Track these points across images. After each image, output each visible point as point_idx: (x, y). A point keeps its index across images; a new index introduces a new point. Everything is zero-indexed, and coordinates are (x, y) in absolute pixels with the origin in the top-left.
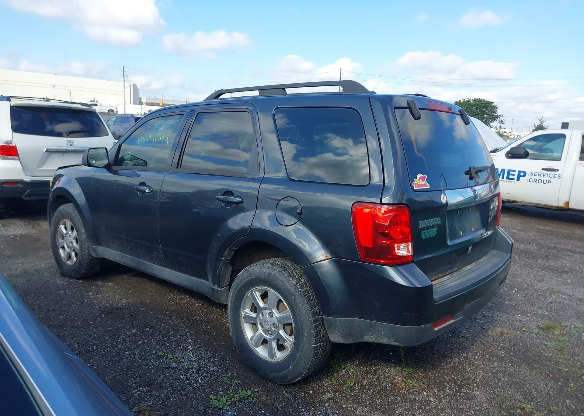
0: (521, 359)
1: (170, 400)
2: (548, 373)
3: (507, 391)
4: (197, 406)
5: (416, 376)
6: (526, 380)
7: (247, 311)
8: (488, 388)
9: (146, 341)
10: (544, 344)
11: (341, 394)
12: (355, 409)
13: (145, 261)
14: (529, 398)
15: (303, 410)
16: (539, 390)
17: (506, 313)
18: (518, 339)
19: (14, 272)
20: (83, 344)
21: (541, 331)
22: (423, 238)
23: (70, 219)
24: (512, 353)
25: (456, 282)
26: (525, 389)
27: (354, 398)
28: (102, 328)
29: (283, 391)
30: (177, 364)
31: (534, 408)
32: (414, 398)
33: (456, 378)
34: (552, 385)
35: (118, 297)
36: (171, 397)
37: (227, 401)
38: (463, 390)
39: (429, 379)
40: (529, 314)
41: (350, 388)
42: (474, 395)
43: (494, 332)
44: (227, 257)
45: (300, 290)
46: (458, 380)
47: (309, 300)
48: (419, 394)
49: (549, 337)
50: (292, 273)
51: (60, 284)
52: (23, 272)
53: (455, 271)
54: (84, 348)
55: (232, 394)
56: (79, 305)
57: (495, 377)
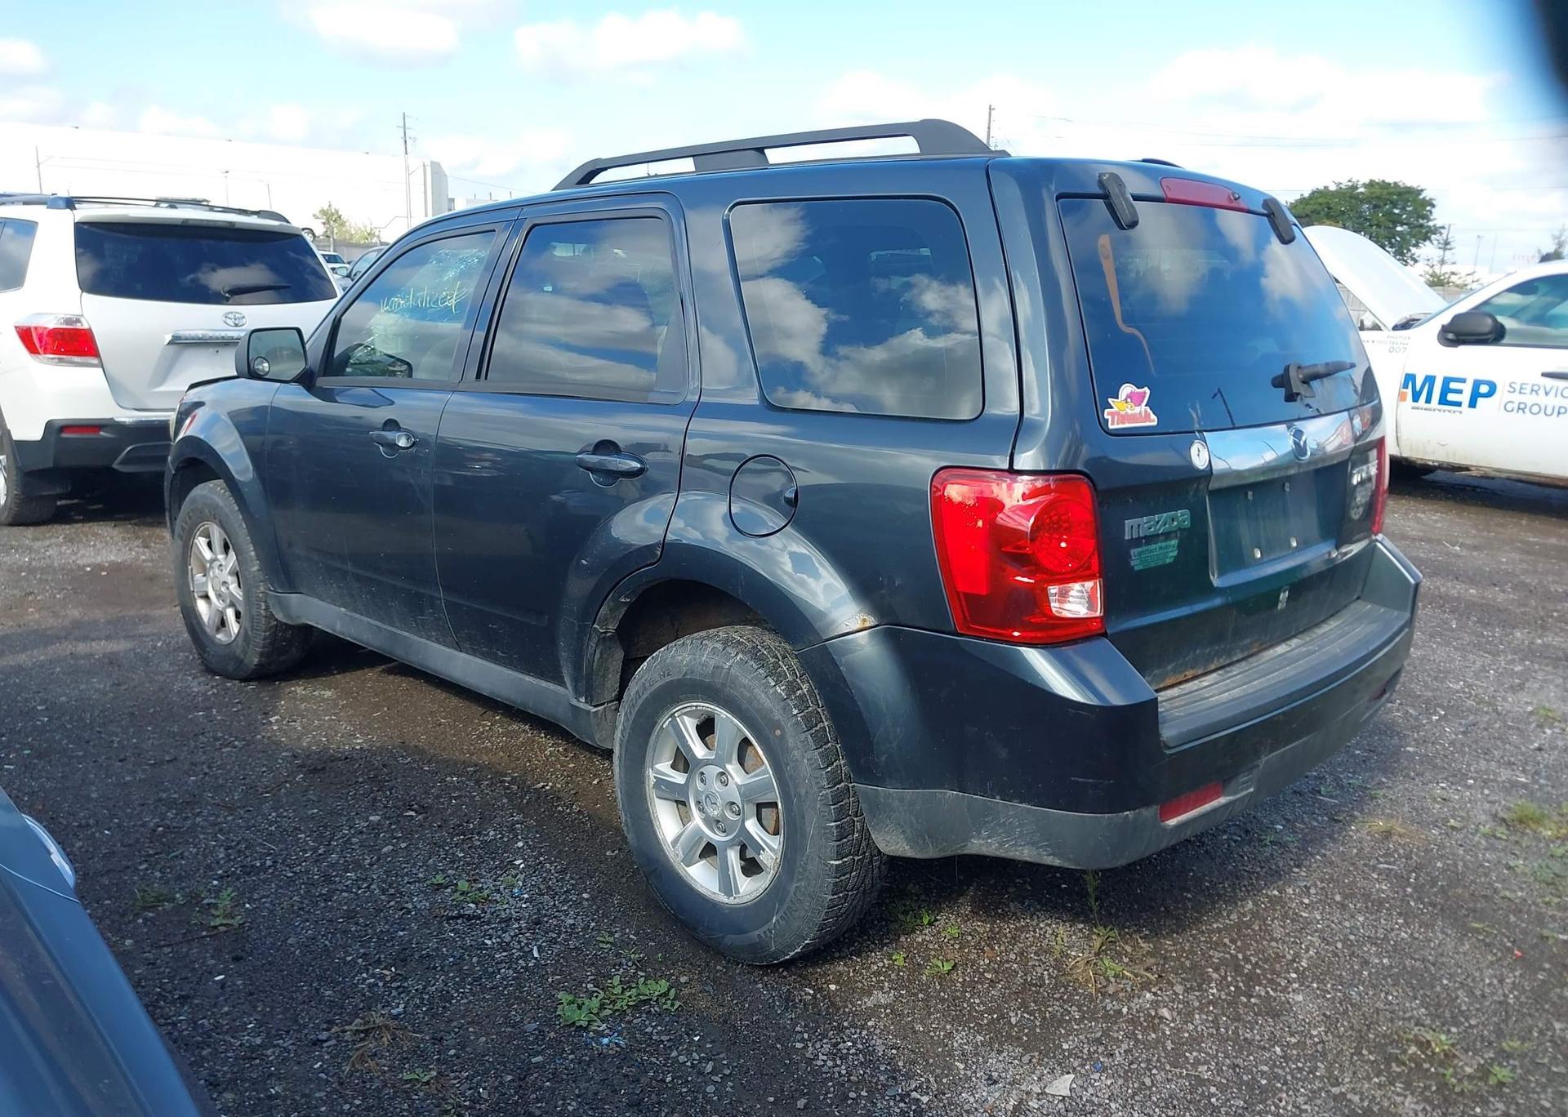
0: (1434, 905)
1: (451, 1003)
2: (1509, 944)
3: (1383, 995)
4: (522, 1021)
5: (1128, 949)
6: (1443, 964)
7: (663, 768)
8: (1329, 986)
9: (403, 845)
10: (1507, 864)
11: (916, 995)
12: (949, 1035)
13: (406, 634)
14: (1444, 1012)
15: (806, 1036)
16: (1478, 993)
17: (1404, 777)
18: (1432, 850)
19: (82, 662)
20: (239, 851)
21: (1503, 829)
22: (1136, 568)
23: (217, 521)
24: (1409, 890)
25: (1236, 692)
26: (1438, 988)
27: (948, 1007)
28: (294, 811)
29: (756, 983)
30: (480, 906)
31: (1457, 1044)
32: (1116, 1008)
33: (1240, 956)
34: (1517, 981)
35: (344, 727)
36: (455, 995)
37: (602, 1007)
38: (1257, 988)
39: (1165, 958)
40: (1472, 781)
41: (941, 978)
42: (1289, 1003)
43: (1364, 830)
44: (607, 622)
45: (795, 712)
46: (1247, 960)
47: (820, 740)
48: (1130, 998)
49: (1524, 845)
50: (776, 666)
51: (198, 693)
52: (106, 661)
53: (1238, 661)
54: (241, 861)
55: (618, 990)
56: (241, 749)
57: (1353, 953)
